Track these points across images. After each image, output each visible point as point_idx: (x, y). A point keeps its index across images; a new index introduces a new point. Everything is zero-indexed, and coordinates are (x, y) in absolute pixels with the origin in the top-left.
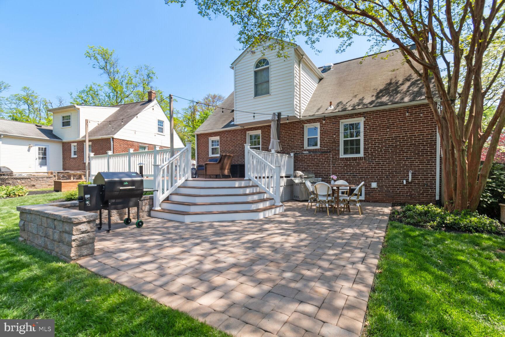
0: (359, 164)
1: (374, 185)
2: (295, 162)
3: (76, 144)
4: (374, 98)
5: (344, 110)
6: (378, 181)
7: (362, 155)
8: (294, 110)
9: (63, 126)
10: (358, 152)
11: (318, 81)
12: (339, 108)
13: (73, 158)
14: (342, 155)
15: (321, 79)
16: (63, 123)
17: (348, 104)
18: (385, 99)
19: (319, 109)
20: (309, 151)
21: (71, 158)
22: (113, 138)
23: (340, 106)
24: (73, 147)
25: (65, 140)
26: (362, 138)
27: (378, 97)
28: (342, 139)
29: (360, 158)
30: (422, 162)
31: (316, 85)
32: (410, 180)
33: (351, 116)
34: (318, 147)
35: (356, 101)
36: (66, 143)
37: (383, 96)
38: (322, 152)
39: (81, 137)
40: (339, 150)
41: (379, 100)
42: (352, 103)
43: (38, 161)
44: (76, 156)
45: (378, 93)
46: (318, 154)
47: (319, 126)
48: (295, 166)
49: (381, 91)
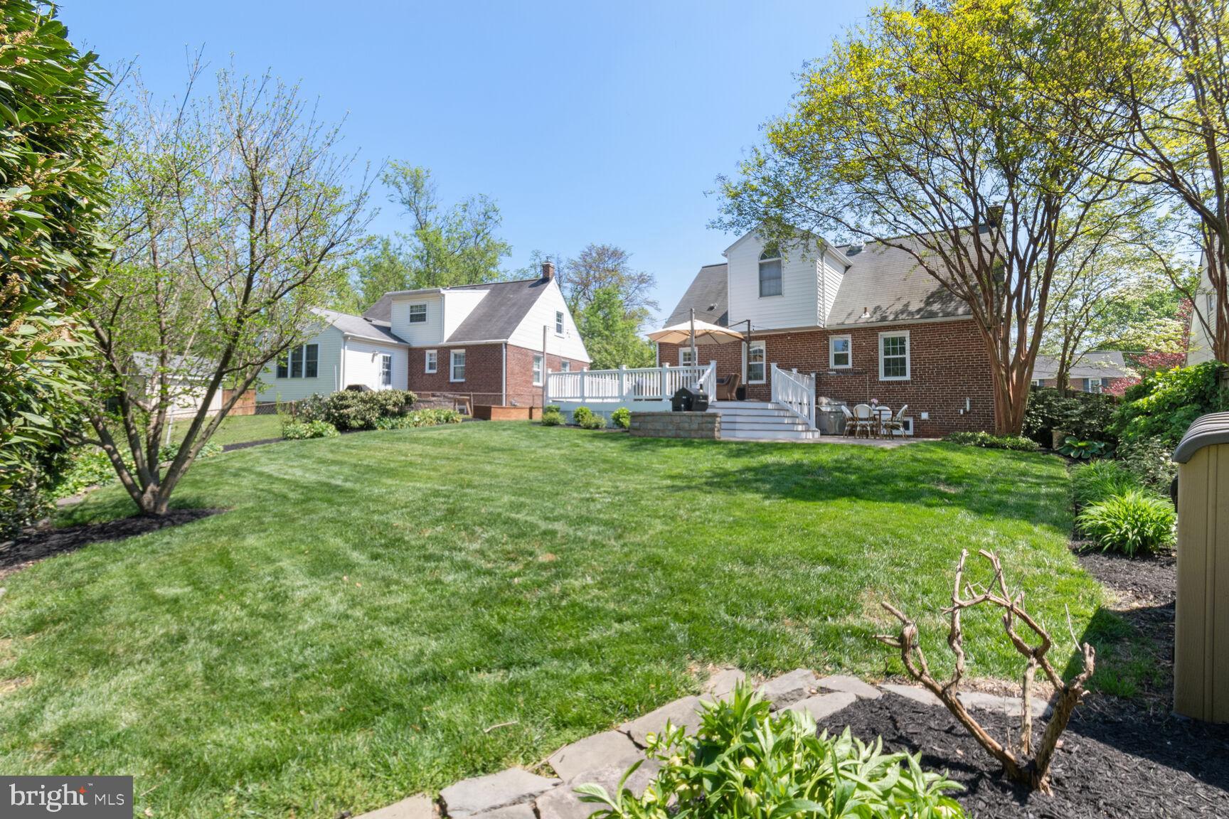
0: (904, 390)
1: (925, 416)
2: (817, 385)
3: (435, 351)
4: (922, 305)
5: (884, 319)
6: (929, 411)
7: (908, 377)
8: (816, 319)
9: (411, 321)
10: (904, 374)
11: (843, 269)
12: (878, 316)
13: (430, 374)
14: (882, 378)
15: (847, 268)
16: (411, 316)
17: (889, 311)
18: (936, 307)
19: (850, 314)
20: (837, 371)
21: (423, 374)
22: (506, 344)
23: (878, 313)
24: (430, 357)
25: (415, 344)
26: (907, 356)
27: (928, 303)
28: (882, 357)
29: (906, 382)
30: (981, 388)
31: (842, 277)
32: (968, 409)
33: (894, 328)
34: (850, 366)
35: (899, 307)
36: (415, 349)
37: (934, 302)
38: (854, 373)
39: (445, 339)
40: (877, 371)
41: (929, 308)
42: (894, 309)
43: (381, 378)
44: (434, 371)
45: (929, 298)
46: (850, 376)
47: (850, 340)
48: (817, 391)
49: (933, 295)
